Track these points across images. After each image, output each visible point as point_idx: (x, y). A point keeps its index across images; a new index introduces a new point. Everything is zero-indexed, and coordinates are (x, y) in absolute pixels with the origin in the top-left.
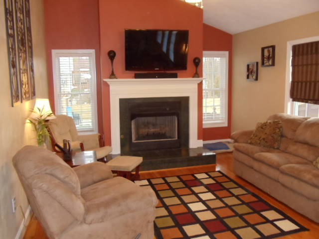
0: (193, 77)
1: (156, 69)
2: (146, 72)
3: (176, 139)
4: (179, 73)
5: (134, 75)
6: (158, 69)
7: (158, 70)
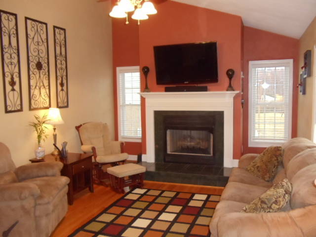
0: (227, 90)
1: (186, 82)
2: (175, 86)
3: (212, 155)
4: (209, 86)
5: (164, 89)
6: (187, 82)
7: (186, 84)
